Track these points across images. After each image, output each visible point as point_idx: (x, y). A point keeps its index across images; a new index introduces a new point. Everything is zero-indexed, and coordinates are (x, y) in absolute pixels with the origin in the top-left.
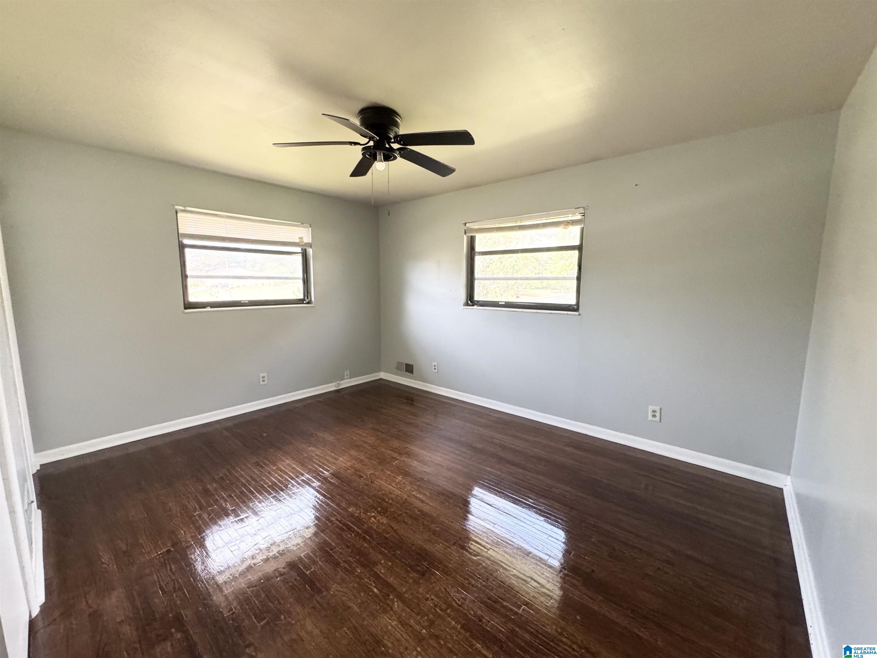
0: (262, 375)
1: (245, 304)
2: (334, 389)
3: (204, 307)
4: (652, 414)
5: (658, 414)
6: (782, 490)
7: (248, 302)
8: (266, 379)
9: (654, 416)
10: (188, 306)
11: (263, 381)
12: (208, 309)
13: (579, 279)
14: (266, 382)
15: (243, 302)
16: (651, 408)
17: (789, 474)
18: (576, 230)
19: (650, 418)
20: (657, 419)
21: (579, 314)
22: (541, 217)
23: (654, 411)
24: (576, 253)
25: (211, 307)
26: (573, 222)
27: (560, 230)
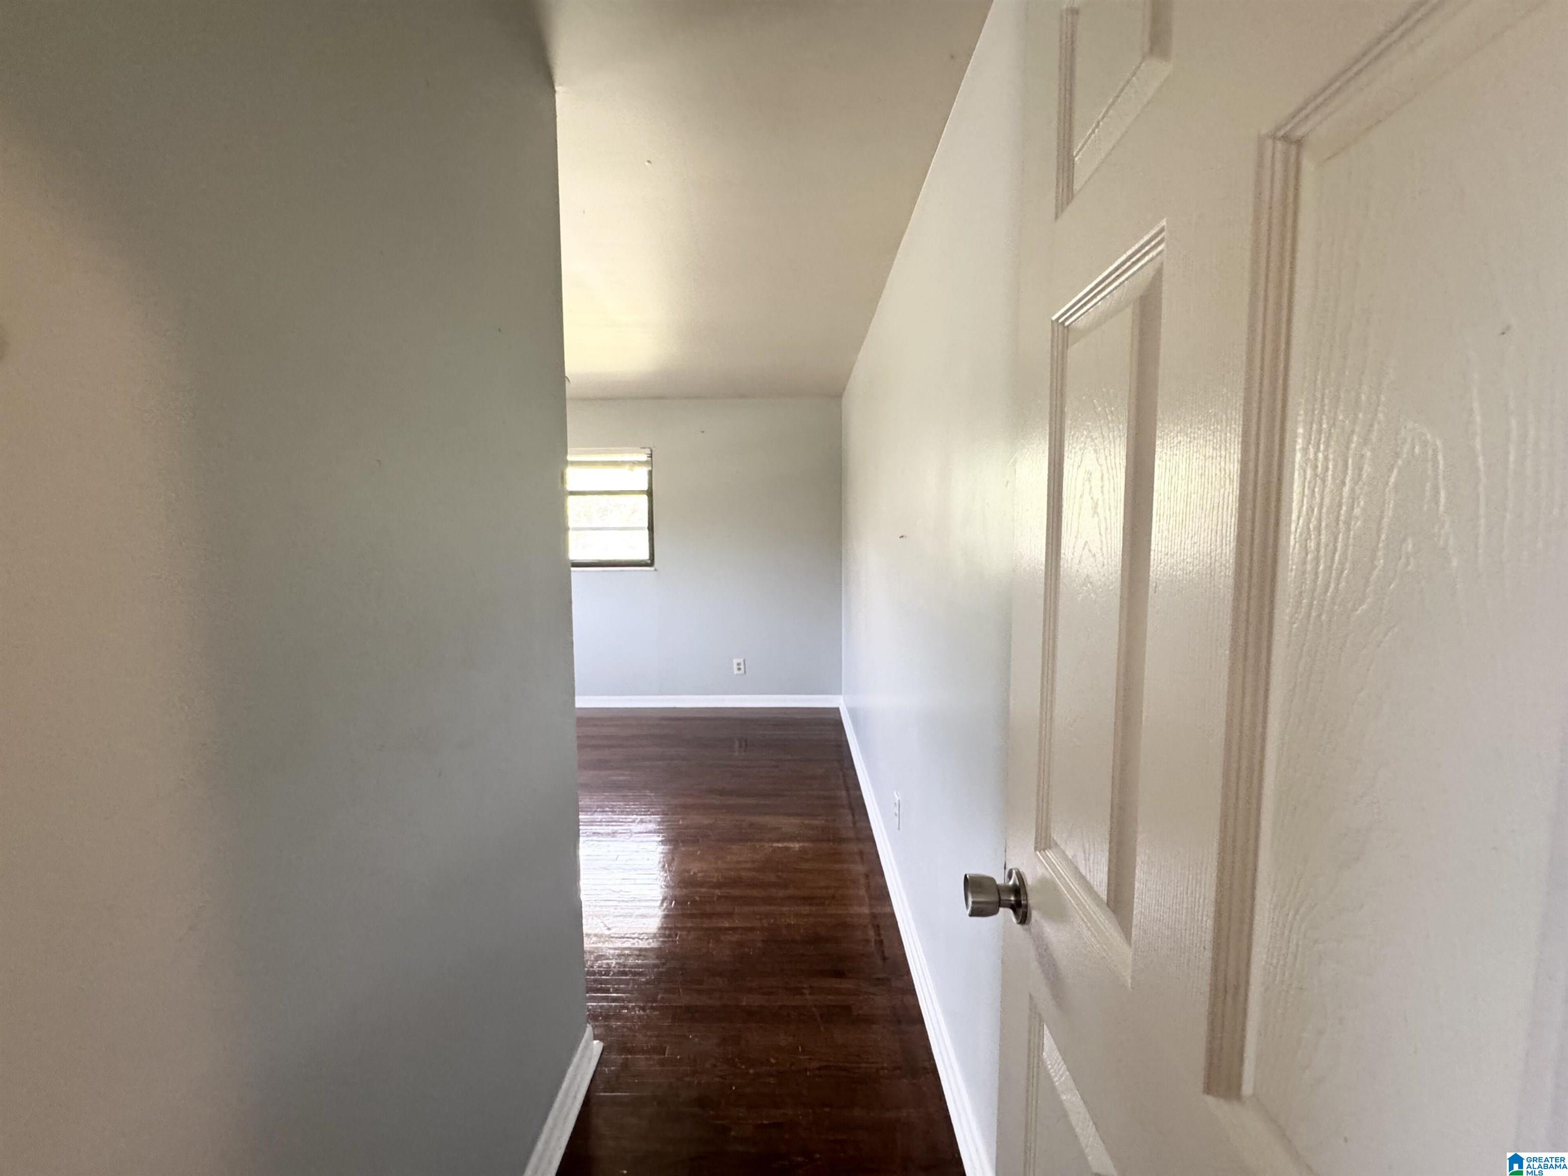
4: (737, 667)
5: (742, 667)
6: (837, 710)
9: (739, 669)
13: (651, 528)
16: (735, 661)
17: (840, 693)
18: (644, 471)
19: (736, 672)
20: (742, 671)
21: (656, 570)
22: (599, 453)
23: (739, 664)
24: (644, 498)
26: (640, 463)
27: (625, 470)
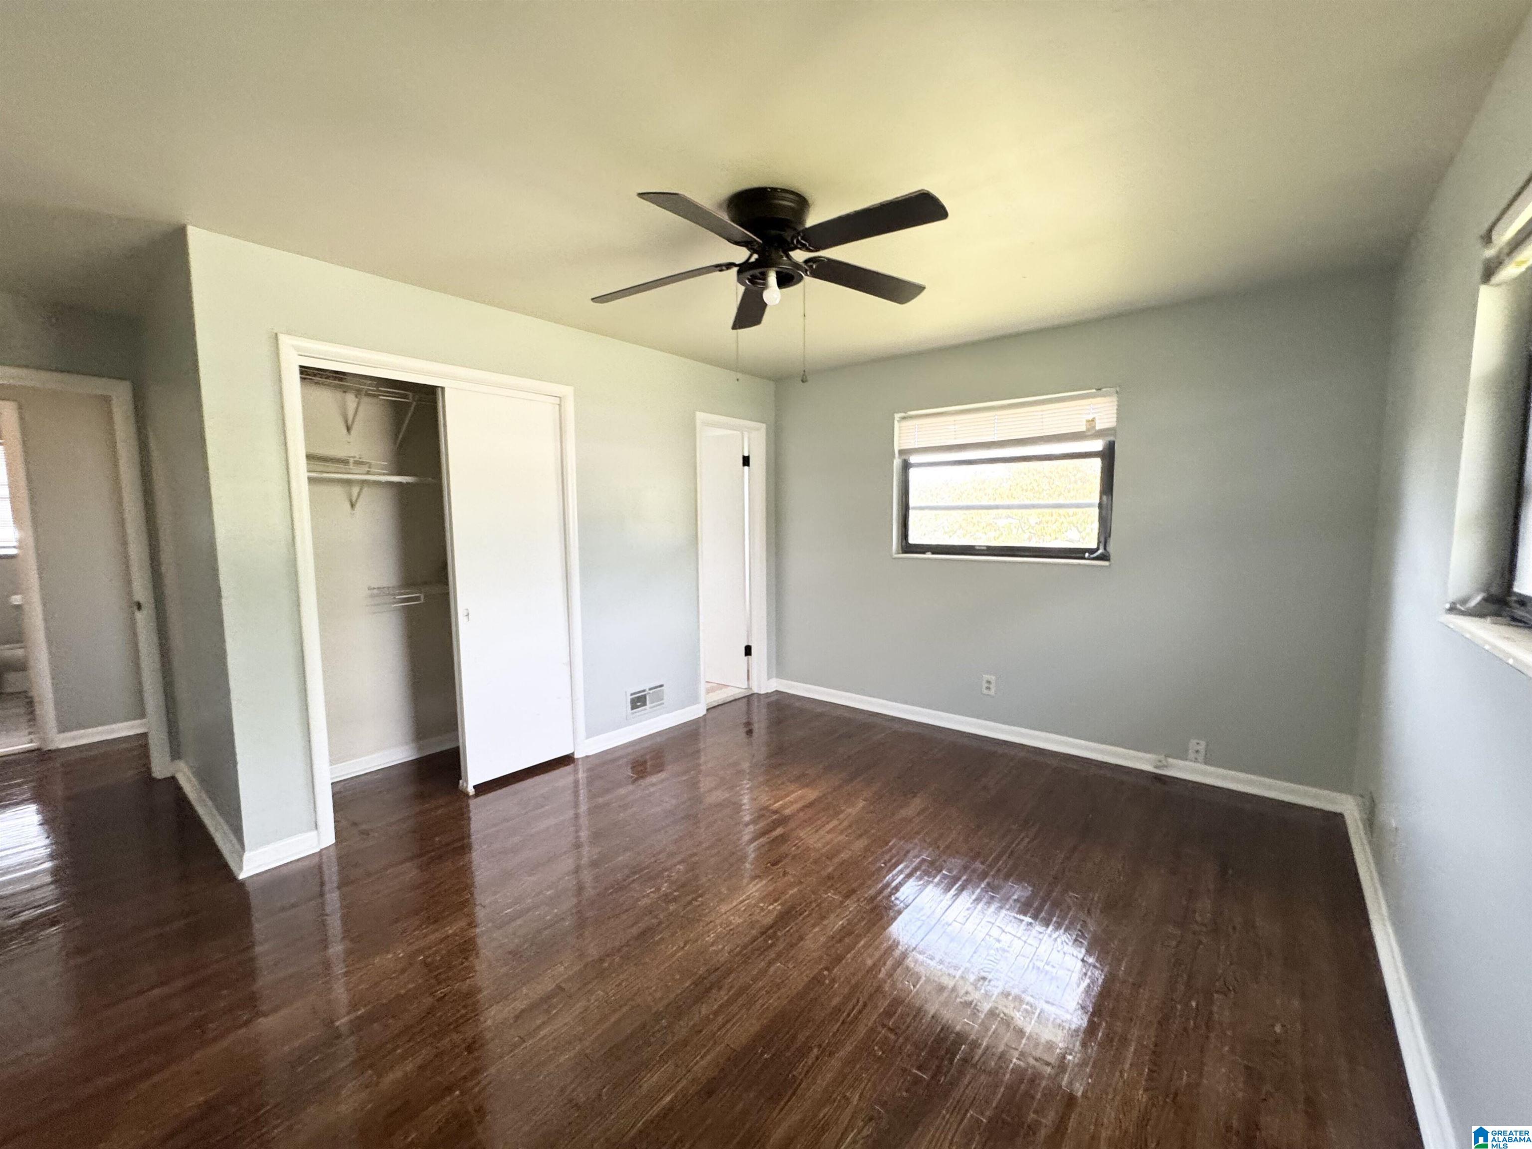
0: (987, 677)
1: (982, 553)
2: (1148, 768)
3: (924, 553)
7: (985, 548)
8: (992, 686)
10: (908, 548)
11: (988, 688)
12: (928, 555)
14: (992, 692)
15: (977, 548)
25: (933, 553)
